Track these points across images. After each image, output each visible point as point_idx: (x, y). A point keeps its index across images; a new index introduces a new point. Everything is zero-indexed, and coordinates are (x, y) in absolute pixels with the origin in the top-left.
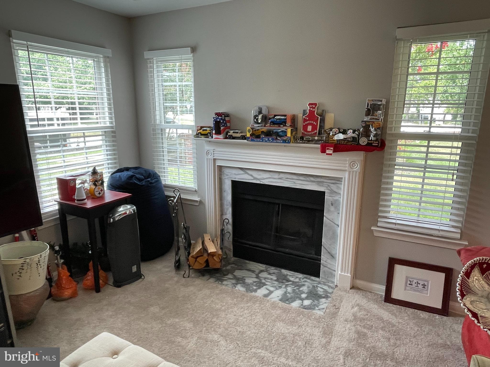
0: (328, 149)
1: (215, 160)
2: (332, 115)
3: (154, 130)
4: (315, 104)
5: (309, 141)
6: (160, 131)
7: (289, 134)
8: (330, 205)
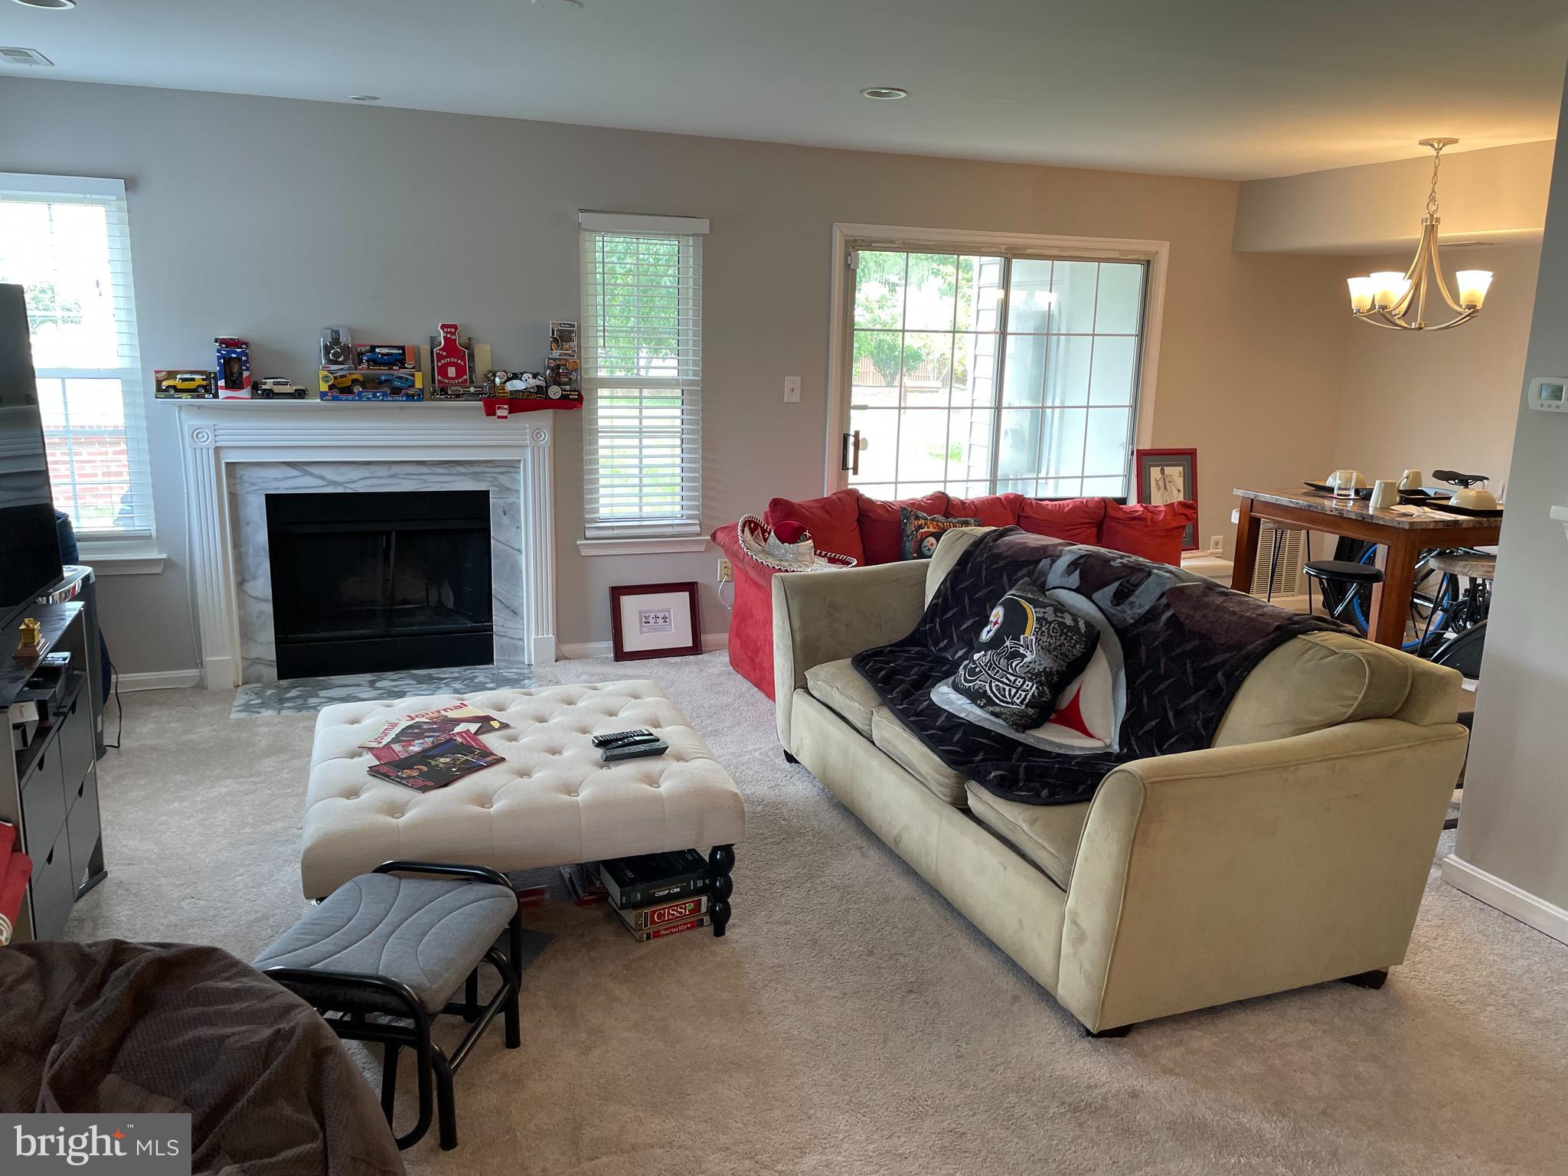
0: (499, 408)
1: (217, 449)
4: (455, 327)
5: (458, 396)
7: (418, 384)
8: (502, 513)
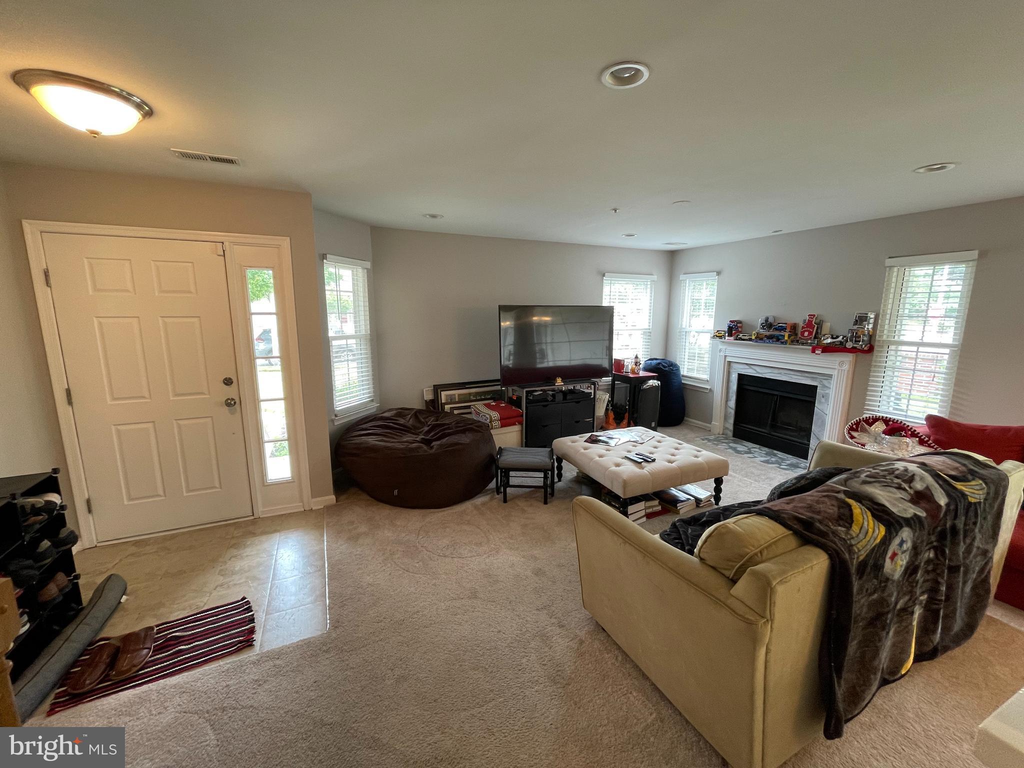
0: (817, 350)
1: (726, 356)
2: (829, 324)
3: (680, 332)
4: (814, 316)
5: (803, 344)
6: (684, 333)
7: (786, 338)
8: (821, 397)
